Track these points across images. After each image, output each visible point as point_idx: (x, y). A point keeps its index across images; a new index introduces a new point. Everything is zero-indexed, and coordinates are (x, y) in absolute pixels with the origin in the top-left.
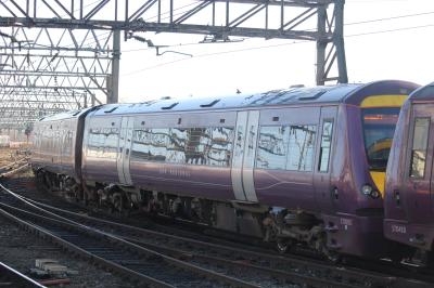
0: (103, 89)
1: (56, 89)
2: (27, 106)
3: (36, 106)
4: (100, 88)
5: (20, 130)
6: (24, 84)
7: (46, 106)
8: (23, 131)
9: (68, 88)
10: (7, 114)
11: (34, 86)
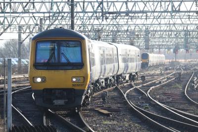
2: (174, 28)
3: (181, 28)
6: (170, 9)
7: (191, 28)
10: (157, 36)
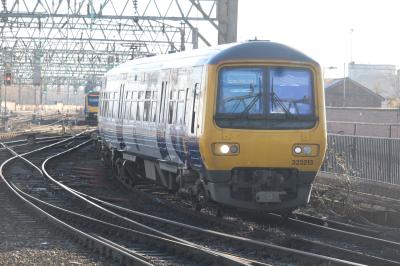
0: (212, 20)
1: (136, 20)
4: (206, 17)
5: (76, 86)
8: (82, 88)
9: (154, 19)
11: (100, 16)
